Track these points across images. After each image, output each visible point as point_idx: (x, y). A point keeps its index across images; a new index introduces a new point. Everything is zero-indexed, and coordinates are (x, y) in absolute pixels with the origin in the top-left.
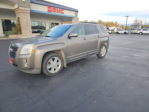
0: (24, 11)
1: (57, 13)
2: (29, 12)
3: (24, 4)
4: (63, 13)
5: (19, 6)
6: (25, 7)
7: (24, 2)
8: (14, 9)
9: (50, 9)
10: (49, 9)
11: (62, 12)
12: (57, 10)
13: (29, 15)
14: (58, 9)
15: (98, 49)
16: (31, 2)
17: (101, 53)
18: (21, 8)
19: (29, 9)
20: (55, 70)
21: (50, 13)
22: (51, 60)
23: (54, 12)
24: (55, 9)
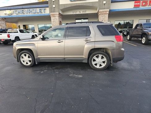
0: (103, 13)
1: (150, 7)
2: (108, 12)
3: (104, 5)
5: (99, 9)
6: (104, 9)
7: (104, 4)
8: (97, 12)
9: (138, 4)
12: (148, 3)
13: (107, 16)
14: (150, 1)
15: (85, 56)
16: (111, 2)
17: (93, 63)
18: (101, 10)
19: (108, 10)
20: (27, 63)
21: (138, 9)
22: (23, 55)
23: (143, 6)
24: (146, 3)
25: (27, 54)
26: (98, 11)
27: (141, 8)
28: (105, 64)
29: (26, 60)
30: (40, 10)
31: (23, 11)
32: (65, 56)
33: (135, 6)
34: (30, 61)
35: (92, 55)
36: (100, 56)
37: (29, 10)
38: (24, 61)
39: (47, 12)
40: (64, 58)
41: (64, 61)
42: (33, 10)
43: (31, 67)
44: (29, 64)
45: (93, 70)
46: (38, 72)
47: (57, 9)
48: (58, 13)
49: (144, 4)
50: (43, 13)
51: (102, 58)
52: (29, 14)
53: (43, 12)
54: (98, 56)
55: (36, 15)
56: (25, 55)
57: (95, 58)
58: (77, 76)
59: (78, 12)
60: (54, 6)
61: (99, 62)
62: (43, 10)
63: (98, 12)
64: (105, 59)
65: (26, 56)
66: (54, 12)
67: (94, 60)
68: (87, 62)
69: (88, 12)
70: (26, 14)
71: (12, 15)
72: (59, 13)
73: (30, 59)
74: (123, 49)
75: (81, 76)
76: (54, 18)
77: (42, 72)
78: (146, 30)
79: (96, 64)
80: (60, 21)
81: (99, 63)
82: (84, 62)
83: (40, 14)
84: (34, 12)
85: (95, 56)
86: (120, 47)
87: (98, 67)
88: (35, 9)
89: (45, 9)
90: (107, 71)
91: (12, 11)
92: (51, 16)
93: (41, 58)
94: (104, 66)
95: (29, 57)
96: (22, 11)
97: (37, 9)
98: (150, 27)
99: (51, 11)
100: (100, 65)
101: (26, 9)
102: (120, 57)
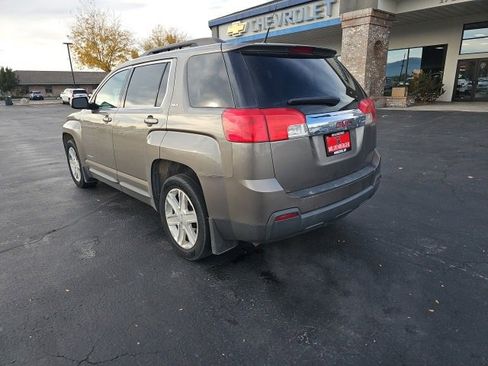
30: (318, 7)
37: (287, 14)
39: (336, 12)
42: (298, 12)
48: (368, 11)
50: (327, 18)
52: (284, 27)
53: (325, 13)
55: (306, 26)
62: (326, 8)
66: (355, 10)
70: (277, 29)
71: (246, 35)
76: (353, 31)
80: (378, 42)
83: (317, 23)
84: (300, 18)
88: (303, 7)
89: (332, 4)
91: (245, 23)
96: (269, 19)
97: (307, 5)
99: (344, 8)
101: (279, 13)
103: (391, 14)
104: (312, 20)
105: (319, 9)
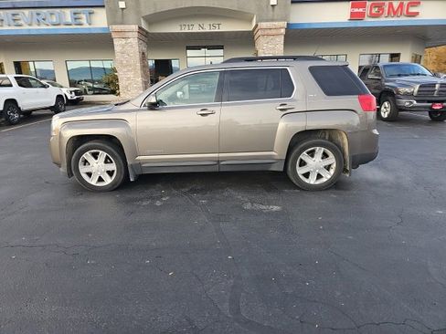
0: (274, 32)
1: (390, 19)
2: (283, 31)
3: (273, 11)
4: (416, 14)
5: (260, 20)
6: (272, 20)
7: (273, 6)
9: (361, 10)
10: (356, 10)
11: (412, 10)
12: (386, 9)
13: (281, 40)
14: (391, 6)
15: (278, 152)
16: (292, 2)
17: (301, 171)
18: (263, 25)
19: (284, 24)
20: (100, 179)
21: (359, 24)
22: (87, 156)
23: (373, 16)
24: (380, 7)
25: (101, 152)
26: (257, 26)
27: (369, 22)
28: (332, 171)
29: (98, 169)
30: (75, 14)
31: (17, 17)
32: (221, 155)
33: (352, 14)
34: (111, 173)
35: (296, 151)
36: (319, 151)
37: (38, 14)
38: (89, 174)
39: (100, 21)
40: (218, 161)
41: (216, 169)
42: (52, 14)
43: (115, 190)
44: (108, 180)
45: (297, 191)
46: (144, 203)
47: (131, 16)
48: (135, 27)
49: (375, 10)
50: (86, 26)
51: (325, 156)
52: (35, 27)
53: (84, 21)
54: (314, 151)
55: (63, 29)
56: (95, 156)
57: (304, 156)
58: (264, 207)
59: (195, 28)
60: (122, 5)
61: (317, 167)
62: (84, 16)
63: (254, 29)
64: (332, 160)
65: (96, 158)
66: (122, 24)
67: (303, 163)
68: (282, 170)
69: (227, 27)
70: (26, 27)
72: (140, 28)
73: (113, 167)
74: (375, 132)
75: (276, 208)
76: (124, 41)
77: (158, 203)
78: (391, 81)
79: (307, 175)
80: (143, 53)
81: (315, 171)
82: (274, 168)
83: (74, 29)
84: (54, 19)
85: (304, 153)
86: (370, 127)
87: (312, 181)
88: (58, 10)
89: (90, 13)
90: (335, 191)
92: (113, 35)
93: (147, 161)
94: (329, 177)
95: (107, 161)
96: (13, 15)
97: (63, 10)
98: (399, 75)
99: (112, 21)
100: (319, 176)
101: (26, 11)
102: (367, 152)
103: (147, 33)
104: (70, 25)
105: (77, 16)
